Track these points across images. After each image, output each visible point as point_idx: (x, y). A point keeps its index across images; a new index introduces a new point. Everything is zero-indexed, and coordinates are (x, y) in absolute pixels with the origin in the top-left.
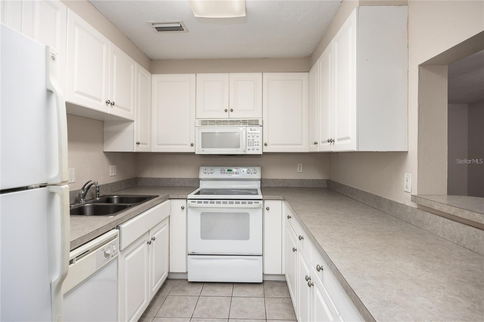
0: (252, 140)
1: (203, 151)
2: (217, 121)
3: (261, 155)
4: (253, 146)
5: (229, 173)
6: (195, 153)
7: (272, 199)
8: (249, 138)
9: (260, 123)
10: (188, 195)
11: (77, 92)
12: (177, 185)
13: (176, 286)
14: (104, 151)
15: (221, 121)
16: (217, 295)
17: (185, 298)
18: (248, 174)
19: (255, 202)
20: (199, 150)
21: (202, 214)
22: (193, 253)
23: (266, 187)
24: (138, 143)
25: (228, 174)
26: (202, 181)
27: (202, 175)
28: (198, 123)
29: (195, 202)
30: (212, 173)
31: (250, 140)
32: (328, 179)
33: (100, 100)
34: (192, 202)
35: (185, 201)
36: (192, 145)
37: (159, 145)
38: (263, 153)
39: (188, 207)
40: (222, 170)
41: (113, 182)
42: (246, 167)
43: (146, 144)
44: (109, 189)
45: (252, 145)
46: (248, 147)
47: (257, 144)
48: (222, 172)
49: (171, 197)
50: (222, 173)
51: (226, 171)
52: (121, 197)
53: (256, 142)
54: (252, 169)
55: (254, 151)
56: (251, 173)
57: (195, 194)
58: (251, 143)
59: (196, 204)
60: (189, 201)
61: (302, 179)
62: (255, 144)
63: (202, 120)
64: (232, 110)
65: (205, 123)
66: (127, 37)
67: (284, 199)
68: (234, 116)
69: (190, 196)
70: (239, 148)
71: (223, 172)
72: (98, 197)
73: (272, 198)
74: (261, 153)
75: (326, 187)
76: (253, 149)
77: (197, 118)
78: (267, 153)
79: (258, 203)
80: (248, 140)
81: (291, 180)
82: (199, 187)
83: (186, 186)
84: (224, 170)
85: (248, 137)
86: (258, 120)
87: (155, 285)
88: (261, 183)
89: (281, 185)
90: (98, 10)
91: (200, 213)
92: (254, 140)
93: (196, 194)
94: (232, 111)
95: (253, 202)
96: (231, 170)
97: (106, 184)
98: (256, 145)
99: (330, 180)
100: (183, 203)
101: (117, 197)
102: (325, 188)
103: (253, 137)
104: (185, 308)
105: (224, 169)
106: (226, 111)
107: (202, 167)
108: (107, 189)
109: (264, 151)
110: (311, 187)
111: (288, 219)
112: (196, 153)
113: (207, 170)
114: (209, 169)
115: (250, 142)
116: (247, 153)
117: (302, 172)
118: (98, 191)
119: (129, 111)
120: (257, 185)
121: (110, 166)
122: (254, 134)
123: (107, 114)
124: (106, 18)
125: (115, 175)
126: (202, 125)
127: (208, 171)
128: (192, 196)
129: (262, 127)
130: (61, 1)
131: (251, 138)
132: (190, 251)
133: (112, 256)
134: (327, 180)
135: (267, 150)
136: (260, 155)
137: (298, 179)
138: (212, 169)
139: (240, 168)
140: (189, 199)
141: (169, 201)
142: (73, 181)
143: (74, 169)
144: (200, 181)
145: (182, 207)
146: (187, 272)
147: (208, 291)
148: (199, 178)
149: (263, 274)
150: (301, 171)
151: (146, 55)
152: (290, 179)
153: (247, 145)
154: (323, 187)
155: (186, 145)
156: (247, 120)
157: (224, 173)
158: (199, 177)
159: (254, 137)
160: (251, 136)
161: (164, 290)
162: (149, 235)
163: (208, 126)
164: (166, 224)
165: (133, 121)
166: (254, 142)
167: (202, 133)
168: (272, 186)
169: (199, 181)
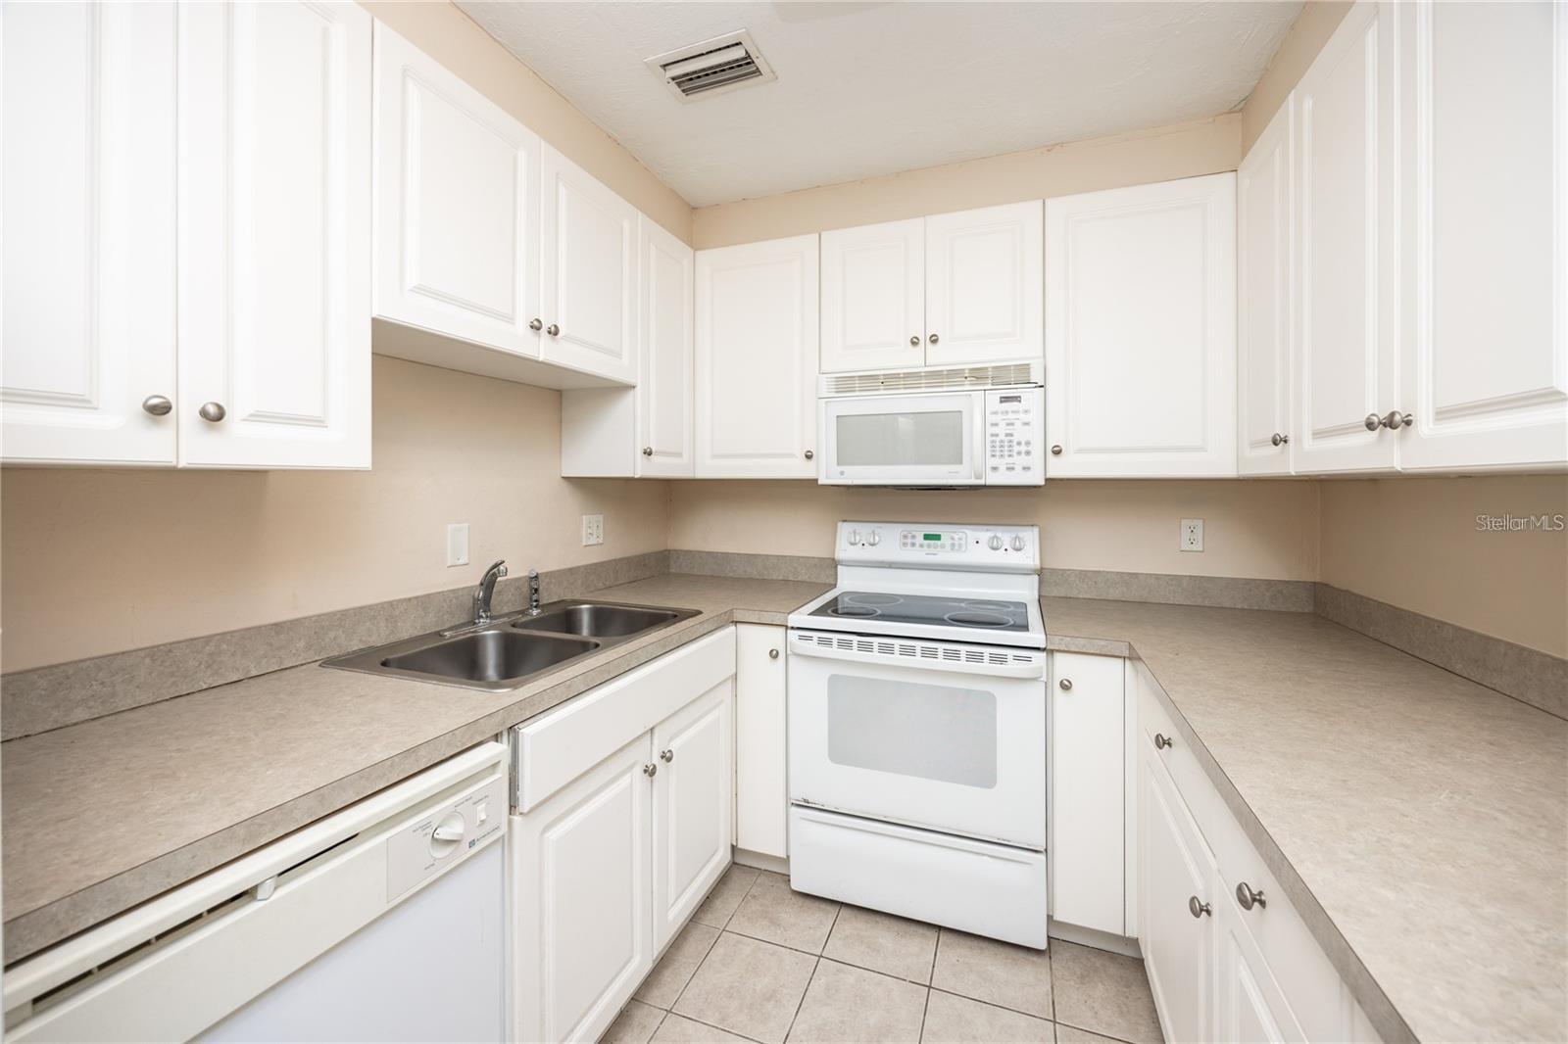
0: (1007, 435)
1: (842, 473)
2: (884, 375)
3: (1040, 487)
4: (1010, 456)
5: (929, 546)
6: (816, 480)
7: (1084, 650)
8: (995, 430)
9: (1036, 376)
10: (790, 616)
11: (420, 290)
12: (774, 577)
13: (754, 897)
14: (563, 475)
15: (896, 376)
16: (879, 965)
17: (773, 954)
18: (993, 551)
19: (1017, 658)
20: (829, 473)
21: (833, 680)
22: (805, 801)
23: (1060, 597)
24: (648, 453)
25: (925, 548)
26: (844, 567)
27: (844, 551)
28: (825, 387)
29: (810, 638)
30: (873, 545)
31: (997, 435)
32: (1318, 579)
33: (510, 319)
34: (801, 638)
35: (783, 629)
36: (809, 457)
37: (715, 457)
38: (1047, 480)
39: (789, 652)
40: (905, 537)
41: (595, 561)
42: (987, 527)
43: (680, 455)
44: (579, 582)
45: (1006, 453)
46: (992, 462)
47: (1023, 448)
48: (907, 541)
49: (738, 616)
50: (905, 544)
51: (920, 539)
52: (601, 609)
53: (1019, 444)
54: (1005, 536)
55: (1013, 472)
56: (1003, 549)
57: (810, 614)
58: (1002, 446)
59: (812, 647)
60: (793, 635)
61: (1202, 577)
62: (1016, 448)
63: (838, 375)
64: (934, 338)
65: (846, 384)
66: (610, 137)
67: (1134, 656)
68: (941, 357)
69: (794, 619)
70: (961, 463)
71: (909, 541)
72: (536, 607)
73: (1084, 646)
74: (1042, 482)
75: (1306, 610)
76: (1008, 469)
77: (824, 369)
78: (1061, 480)
79: (1028, 659)
80: (992, 435)
81: (1158, 577)
82: (835, 586)
83: (799, 579)
84: (914, 537)
85: (992, 425)
86: (1028, 365)
87: (677, 899)
88: (1041, 583)
89: (1115, 593)
90: (501, 44)
91: (827, 677)
92: (1011, 435)
93: (813, 614)
94: (934, 340)
95: (1010, 658)
96: (937, 537)
97: (570, 569)
98: (1019, 453)
99: (1327, 585)
100: (773, 637)
101: (590, 609)
102: (1304, 613)
103: (1008, 424)
104: (768, 1000)
105: (914, 533)
106: (915, 342)
107: (845, 524)
108: (572, 584)
109: (1051, 474)
110: (1239, 607)
111: (1160, 748)
112: (820, 482)
113: (859, 534)
114: (864, 530)
115: (998, 444)
116: (989, 483)
117: (1201, 549)
118: (536, 590)
119: (619, 355)
120: (1025, 591)
121: (584, 517)
122: (1014, 416)
123: (537, 362)
124: (531, 73)
125: (601, 542)
126: (837, 392)
127: (861, 537)
128: (800, 617)
129: (1042, 389)
130: (359, 3)
131: (1001, 430)
132: (797, 795)
133: (472, 844)
134: (1314, 583)
135: (1061, 469)
136: (1035, 487)
137: (1185, 576)
138: (873, 532)
139: (967, 531)
140: (792, 628)
141: (732, 628)
142: (461, 562)
143: (466, 525)
144: (839, 567)
145: (772, 651)
146: (788, 857)
147: (851, 939)
148: (833, 559)
149: (1050, 918)
150: (1198, 547)
151: (676, 194)
152: (1151, 575)
153: (989, 454)
154: (1293, 609)
155: (791, 455)
156: (986, 368)
157: (913, 545)
158: (834, 553)
159: (1012, 424)
160: (1002, 425)
161: (718, 903)
162: (652, 743)
163: (857, 394)
164: (721, 702)
165: (634, 387)
166: (1015, 443)
167: (838, 417)
168: (1081, 596)
169: (836, 567)
